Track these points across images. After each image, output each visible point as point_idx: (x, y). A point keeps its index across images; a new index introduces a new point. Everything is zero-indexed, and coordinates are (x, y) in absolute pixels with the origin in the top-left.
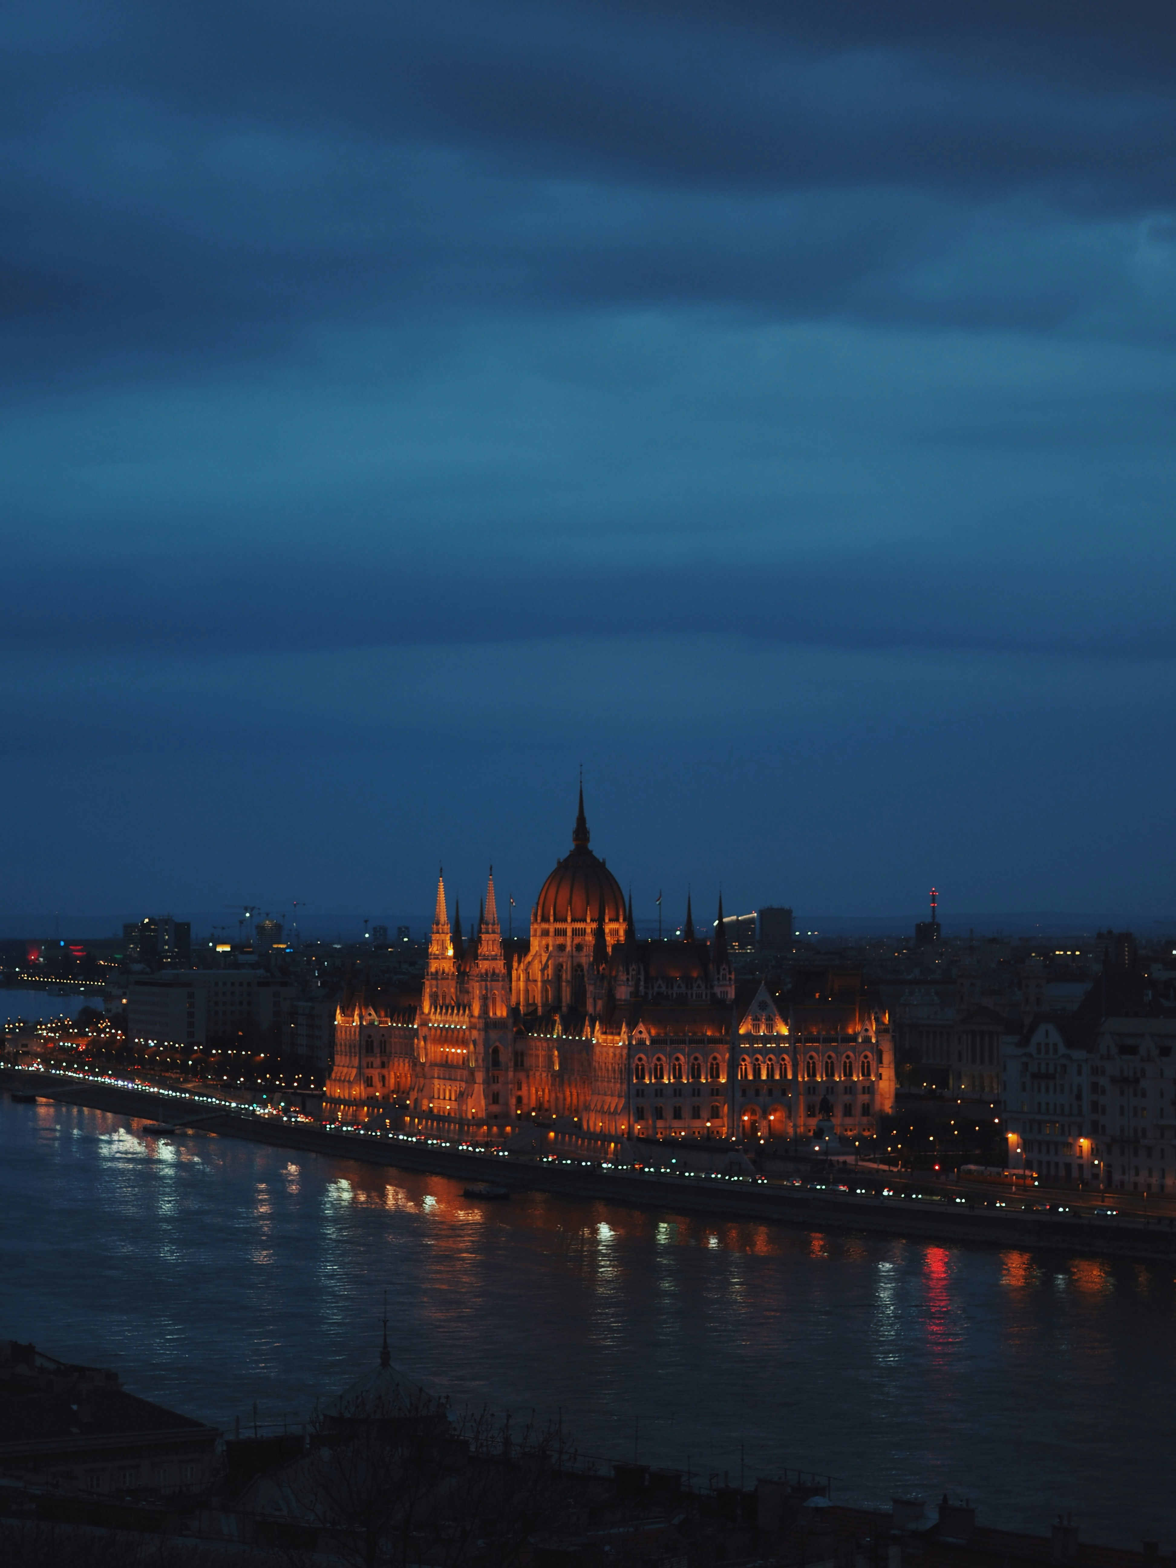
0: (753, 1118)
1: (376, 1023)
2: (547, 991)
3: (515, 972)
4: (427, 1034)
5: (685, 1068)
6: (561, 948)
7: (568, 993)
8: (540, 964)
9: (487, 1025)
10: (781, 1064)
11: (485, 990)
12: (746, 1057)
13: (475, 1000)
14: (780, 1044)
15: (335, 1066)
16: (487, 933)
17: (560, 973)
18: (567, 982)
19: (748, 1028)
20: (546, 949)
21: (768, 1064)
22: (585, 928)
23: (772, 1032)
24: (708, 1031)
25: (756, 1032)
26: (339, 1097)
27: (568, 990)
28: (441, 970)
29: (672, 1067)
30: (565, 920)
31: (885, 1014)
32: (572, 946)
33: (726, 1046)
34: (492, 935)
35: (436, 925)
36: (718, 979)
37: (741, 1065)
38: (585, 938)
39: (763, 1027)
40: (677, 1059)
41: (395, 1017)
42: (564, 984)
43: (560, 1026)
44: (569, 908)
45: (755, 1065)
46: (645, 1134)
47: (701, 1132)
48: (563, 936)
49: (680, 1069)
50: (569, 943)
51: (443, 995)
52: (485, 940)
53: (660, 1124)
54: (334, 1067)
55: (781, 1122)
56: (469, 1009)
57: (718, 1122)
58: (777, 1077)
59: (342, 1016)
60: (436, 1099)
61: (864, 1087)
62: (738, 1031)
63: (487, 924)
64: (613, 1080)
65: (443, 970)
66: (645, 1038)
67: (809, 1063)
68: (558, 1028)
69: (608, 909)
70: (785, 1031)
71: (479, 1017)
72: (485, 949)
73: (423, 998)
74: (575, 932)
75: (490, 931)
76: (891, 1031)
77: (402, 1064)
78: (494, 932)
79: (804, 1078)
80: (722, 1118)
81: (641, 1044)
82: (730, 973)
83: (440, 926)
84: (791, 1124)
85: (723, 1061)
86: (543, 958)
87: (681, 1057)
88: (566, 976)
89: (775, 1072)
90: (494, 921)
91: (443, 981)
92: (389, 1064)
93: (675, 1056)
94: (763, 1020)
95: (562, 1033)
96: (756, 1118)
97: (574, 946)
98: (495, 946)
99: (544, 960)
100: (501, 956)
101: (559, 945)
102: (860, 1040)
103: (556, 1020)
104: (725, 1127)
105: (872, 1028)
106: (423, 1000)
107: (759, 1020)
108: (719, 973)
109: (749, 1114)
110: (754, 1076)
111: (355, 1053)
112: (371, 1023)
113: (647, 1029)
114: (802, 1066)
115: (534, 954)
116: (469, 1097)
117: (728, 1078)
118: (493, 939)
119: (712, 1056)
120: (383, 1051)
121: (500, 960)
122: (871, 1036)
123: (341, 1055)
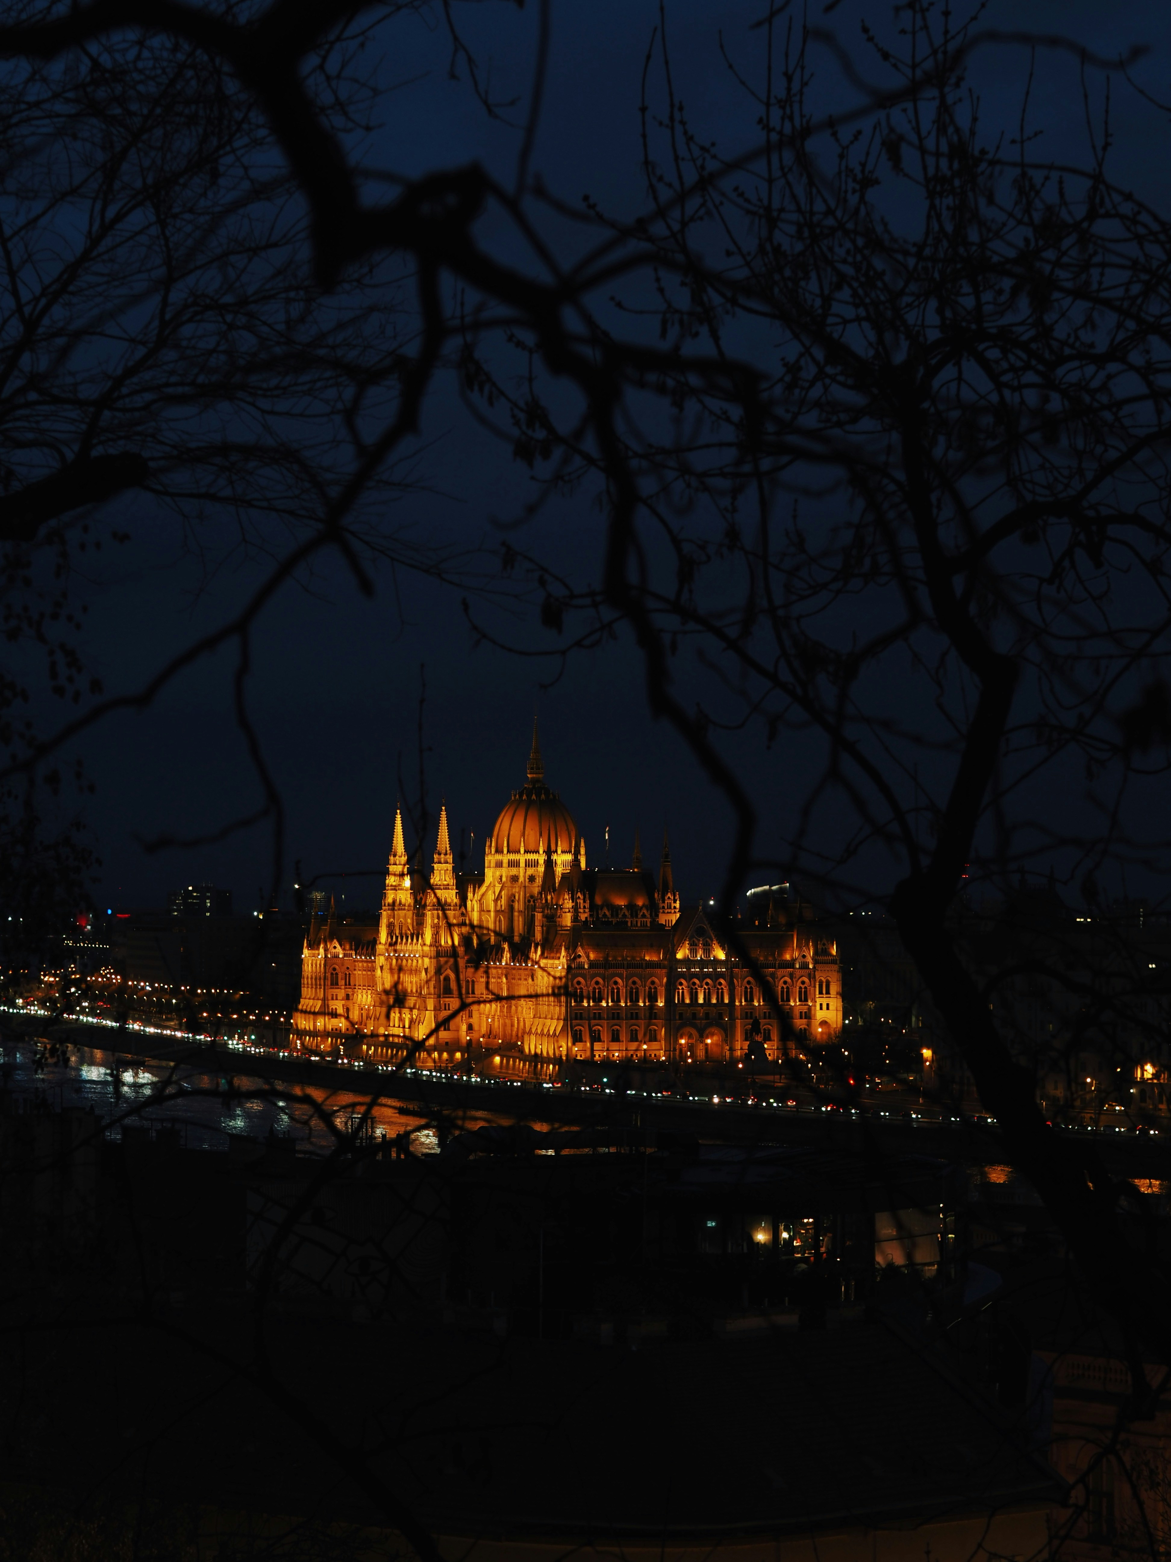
0: (690, 1041)
1: (341, 956)
2: (500, 921)
3: (470, 902)
4: (384, 964)
5: (623, 992)
6: (514, 879)
7: (521, 923)
8: (493, 895)
9: (438, 955)
10: (718, 989)
11: (437, 919)
12: (683, 981)
13: (427, 929)
14: (716, 969)
15: (302, 998)
16: (440, 863)
17: (513, 904)
18: (519, 911)
19: (685, 953)
20: (499, 880)
21: (705, 989)
22: (538, 859)
23: (709, 957)
24: (646, 955)
25: (693, 957)
26: (305, 1028)
27: (521, 919)
28: (398, 901)
29: (610, 990)
30: (518, 852)
31: (833, 945)
32: (525, 877)
33: (664, 971)
34: (445, 865)
35: (393, 857)
36: (663, 907)
37: (679, 989)
38: (537, 870)
39: (700, 952)
40: (616, 983)
41: (359, 951)
42: (516, 914)
43: (508, 953)
44: (522, 839)
45: (692, 989)
46: (583, 1057)
47: (638, 1055)
48: (517, 867)
49: (618, 992)
50: (522, 874)
51: (400, 926)
52: (438, 870)
53: (597, 1046)
54: (301, 1000)
55: (717, 1045)
56: (422, 938)
57: (655, 1045)
58: (714, 1001)
59: (308, 949)
60: (391, 1027)
61: (801, 1013)
62: (676, 956)
63: (440, 854)
64: (552, 1004)
65: (400, 901)
66: (584, 962)
67: (746, 988)
68: (507, 955)
69: (561, 841)
70: (721, 955)
71: (431, 946)
72: (438, 879)
73: (380, 928)
74: (528, 864)
75: (442, 860)
76: (838, 962)
77: (365, 996)
78: (446, 862)
79: (741, 1002)
80: (660, 1041)
81: (579, 968)
82: (675, 902)
83: (397, 857)
84: (728, 1048)
85: (661, 985)
86: (496, 888)
87: (620, 981)
88: (519, 906)
89: (712, 996)
90: (446, 851)
91: (400, 912)
92: (353, 996)
93: (613, 980)
94: (700, 945)
95: (510, 960)
96: (693, 1041)
97: (527, 877)
98: (447, 876)
99: (497, 890)
100: (453, 885)
101: (513, 876)
102: (797, 966)
103: (505, 948)
104: (662, 1050)
105: (810, 954)
106: (380, 930)
107: (696, 945)
108: (664, 902)
109: (687, 1038)
110: (691, 999)
111: (320, 985)
112: (336, 956)
113: (585, 953)
114: (739, 990)
115: (487, 885)
116: (421, 1024)
117: (665, 1002)
118: (445, 869)
119: (650, 980)
120: (348, 984)
121: (452, 889)
122: (808, 962)
123: (308, 987)
